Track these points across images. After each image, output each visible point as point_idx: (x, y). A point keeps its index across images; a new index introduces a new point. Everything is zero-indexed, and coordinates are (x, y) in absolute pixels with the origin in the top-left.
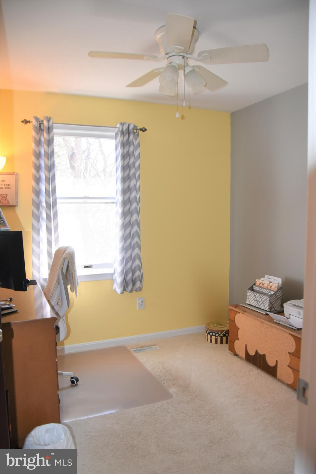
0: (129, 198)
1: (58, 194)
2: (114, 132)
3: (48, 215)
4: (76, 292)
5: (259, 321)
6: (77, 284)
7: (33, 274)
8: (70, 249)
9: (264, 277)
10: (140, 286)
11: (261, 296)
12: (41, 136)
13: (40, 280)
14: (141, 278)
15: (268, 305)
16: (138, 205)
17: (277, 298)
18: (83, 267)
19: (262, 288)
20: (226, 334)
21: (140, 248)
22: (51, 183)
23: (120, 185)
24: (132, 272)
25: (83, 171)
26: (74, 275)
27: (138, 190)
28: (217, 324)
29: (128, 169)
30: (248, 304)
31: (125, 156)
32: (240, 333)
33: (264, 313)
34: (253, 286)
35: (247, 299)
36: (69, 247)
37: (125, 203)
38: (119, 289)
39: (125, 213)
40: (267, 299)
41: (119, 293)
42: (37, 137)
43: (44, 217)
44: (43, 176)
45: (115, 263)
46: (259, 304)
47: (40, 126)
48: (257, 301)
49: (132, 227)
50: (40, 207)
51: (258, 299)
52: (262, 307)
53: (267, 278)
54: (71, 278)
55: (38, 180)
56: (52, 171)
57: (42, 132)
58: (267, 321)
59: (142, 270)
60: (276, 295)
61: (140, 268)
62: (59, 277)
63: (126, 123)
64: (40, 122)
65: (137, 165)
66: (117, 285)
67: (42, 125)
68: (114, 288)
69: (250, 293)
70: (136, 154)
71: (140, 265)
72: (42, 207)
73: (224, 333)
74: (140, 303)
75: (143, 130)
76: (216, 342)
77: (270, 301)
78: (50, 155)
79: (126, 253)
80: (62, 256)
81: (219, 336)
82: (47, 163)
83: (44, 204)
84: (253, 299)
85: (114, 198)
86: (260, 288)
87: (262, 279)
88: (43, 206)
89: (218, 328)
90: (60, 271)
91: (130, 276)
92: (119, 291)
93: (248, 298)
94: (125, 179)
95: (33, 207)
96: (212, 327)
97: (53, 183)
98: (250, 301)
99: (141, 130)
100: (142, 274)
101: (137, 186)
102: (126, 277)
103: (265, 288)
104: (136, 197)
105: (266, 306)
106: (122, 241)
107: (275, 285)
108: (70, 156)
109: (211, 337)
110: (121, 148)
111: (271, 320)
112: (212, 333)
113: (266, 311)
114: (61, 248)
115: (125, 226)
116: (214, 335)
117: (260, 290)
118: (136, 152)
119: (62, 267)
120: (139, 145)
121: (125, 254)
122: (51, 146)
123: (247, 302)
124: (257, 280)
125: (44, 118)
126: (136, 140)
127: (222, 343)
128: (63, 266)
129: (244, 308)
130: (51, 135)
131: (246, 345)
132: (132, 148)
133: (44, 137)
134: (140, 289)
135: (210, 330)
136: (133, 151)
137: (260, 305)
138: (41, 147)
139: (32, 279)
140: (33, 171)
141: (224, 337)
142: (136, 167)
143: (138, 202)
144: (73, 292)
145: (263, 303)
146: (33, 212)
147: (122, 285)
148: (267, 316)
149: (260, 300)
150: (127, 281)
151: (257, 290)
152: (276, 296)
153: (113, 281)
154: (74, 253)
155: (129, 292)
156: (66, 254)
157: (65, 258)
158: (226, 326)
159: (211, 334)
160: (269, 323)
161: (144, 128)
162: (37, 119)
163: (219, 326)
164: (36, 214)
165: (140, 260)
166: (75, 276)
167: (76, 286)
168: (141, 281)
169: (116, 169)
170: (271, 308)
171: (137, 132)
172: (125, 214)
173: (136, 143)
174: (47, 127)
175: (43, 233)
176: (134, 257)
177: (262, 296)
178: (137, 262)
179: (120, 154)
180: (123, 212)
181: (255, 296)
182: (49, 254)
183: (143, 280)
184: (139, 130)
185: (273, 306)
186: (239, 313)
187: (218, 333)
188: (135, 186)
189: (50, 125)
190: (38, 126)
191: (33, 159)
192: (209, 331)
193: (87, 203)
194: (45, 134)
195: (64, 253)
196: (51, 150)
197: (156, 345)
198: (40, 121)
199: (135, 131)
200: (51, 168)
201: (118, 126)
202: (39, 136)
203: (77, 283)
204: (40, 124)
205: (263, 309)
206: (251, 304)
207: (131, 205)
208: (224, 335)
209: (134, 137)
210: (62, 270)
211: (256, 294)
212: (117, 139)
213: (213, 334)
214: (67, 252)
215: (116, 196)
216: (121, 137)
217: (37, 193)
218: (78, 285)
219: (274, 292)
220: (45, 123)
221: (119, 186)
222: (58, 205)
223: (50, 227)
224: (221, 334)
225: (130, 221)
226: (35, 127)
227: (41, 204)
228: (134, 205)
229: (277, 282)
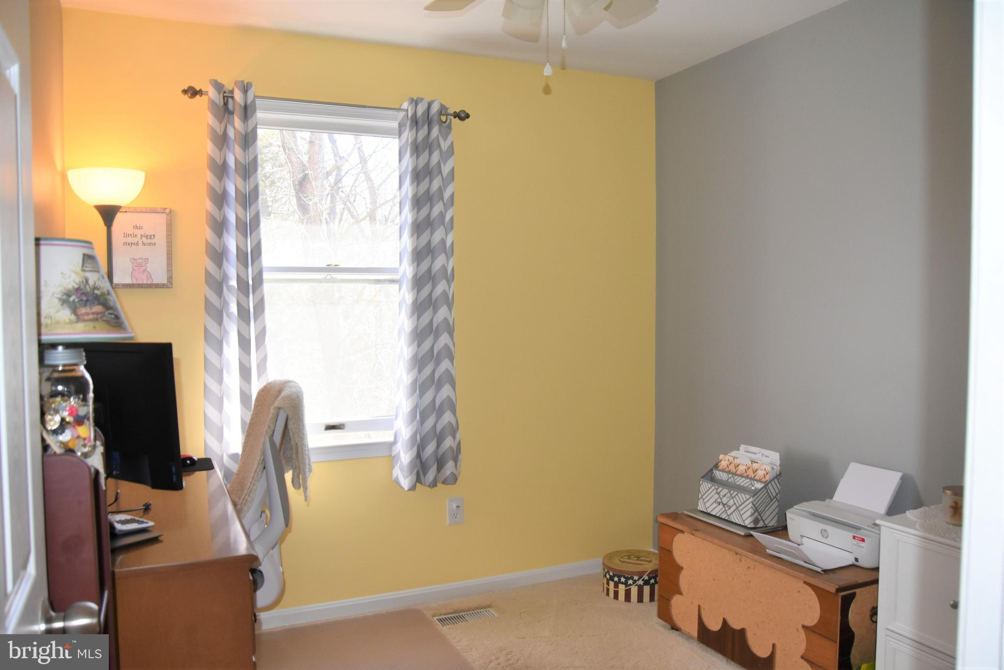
0: (430, 269)
1: (267, 259)
2: (397, 120)
3: (243, 307)
4: (305, 489)
5: (730, 550)
6: (307, 470)
7: (205, 443)
8: (291, 387)
9: (739, 450)
10: (455, 472)
11: (732, 492)
12: (228, 125)
13: (222, 456)
14: (456, 454)
15: (749, 513)
16: (450, 288)
17: (770, 497)
18: (324, 428)
19: (735, 474)
20: (650, 578)
21: (453, 384)
22: (250, 235)
23: (408, 240)
24: (435, 440)
25: (325, 215)
26: (300, 449)
27: (449, 253)
28: (629, 558)
29: (427, 203)
30: (703, 512)
31: (419, 175)
32: (684, 581)
33: (742, 534)
34: (712, 470)
35: (699, 499)
36: (289, 382)
37: (418, 282)
38: (405, 479)
39: (420, 304)
40: (747, 500)
41: (406, 489)
42: (219, 129)
43: (232, 313)
44: (232, 218)
45: (396, 418)
46: (729, 512)
47: (226, 104)
48: (724, 505)
49: (437, 337)
50: (225, 289)
51: (725, 500)
52: (735, 518)
53: (745, 451)
54: (294, 456)
55: (219, 227)
56: (253, 207)
57: (232, 116)
58: (750, 552)
59: (458, 435)
60: (767, 491)
61: (453, 430)
62: (264, 453)
63: (422, 99)
64: (225, 95)
65: (447, 195)
66: (401, 470)
67: (230, 100)
68: (395, 475)
69: (705, 486)
70: (446, 169)
71: (455, 425)
72: (230, 288)
73: (646, 578)
74: (454, 510)
75: (462, 116)
76: (628, 598)
77: (754, 505)
78: (248, 170)
79: (421, 396)
80: (273, 402)
81: (634, 583)
82: (241, 187)
83: (234, 283)
84: (713, 500)
85: (394, 271)
86: (730, 475)
87: (734, 453)
88: (232, 286)
89: (631, 565)
90: (268, 437)
91: (430, 449)
92: (405, 483)
93: (702, 496)
94: (419, 227)
95: (207, 288)
96: (617, 564)
97: (254, 234)
98: (707, 505)
99: (457, 115)
100: (459, 443)
101: (448, 244)
102: (423, 452)
103: (741, 476)
104: (444, 268)
105: (744, 517)
106: (413, 369)
107: (764, 467)
108: (297, 183)
109: (616, 586)
110: (411, 155)
111: (759, 550)
112: (619, 577)
113: (745, 527)
114: (270, 383)
115: (419, 335)
116: (622, 583)
117: (730, 480)
118: (447, 165)
119: (272, 429)
120: (451, 150)
121: (420, 398)
122: (251, 149)
123: (701, 507)
124: (721, 457)
125: (236, 83)
126: (445, 139)
127: (640, 599)
128: (275, 426)
129: (693, 520)
130: (251, 123)
131: (699, 607)
132: (436, 157)
133: (234, 127)
134: (454, 479)
135: (613, 570)
136: (439, 163)
137: (732, 513)
138: (227, 152)
139: (202, 456)
140: (209, 205)
141: (645, 587)
142: (445, 201)
143: (450, 279)
144: (299, 488)
145: (737, 508)
146: (206, 299)
147: (413, 471)
148: (750, 539)
149: (731, 502)
150: (424, 460)
151: (723, 479)
152: (768, 494)
153: (392, 459)
154: (301, 397)
155: (429, 486)
156: (283, 398)
157: (279, 408)
158: (651, 562)
159: (616, 579)
160: (756, 557)
161: (464, 111)
162: (218, 86)
163: (634, 560)
164: (213, 305)
165: (454, 412)
166: (302, 449)
167: (305, 474)
168: (456, 461)
169: (400, 204)
170: (756, 521)
171: (448, 121)
172: (419, 308)
173: (445, 145)
174: (243, 104)
175: (232, 350)
176: (441, 404)
177: (736, 493)
178: (448, 417)
179: (410, 169)
180: (415, 302)
181: (718, 493)
182: (245, 397)
183: (460, 457)
184: (452, 117)
185: (761, 517)
186: (682, 532)
187: (632, 578)
188: (443, 242)
189: (249, 101)
190: (222, 103)
191: (210, 177)
192: (611, 574)
193: (334, 281)
194: (237, 122)
195: (278, 396)
196: (251, 158)
197: (489, 606)
198: (225, 92)
199: (443, 118)
200: (249, 199)
201: (405, 105)
202: (223, 125)
203: (307, 467)
204: (226, 98)
205: (738, 523)
206: (709, 511)
207: (434, 287)
208: (646, 583)
209: (440, 131)
210: (272, 436)
211: (720, 489)
212: (402, 136)
213: (619, 580)
214: (283, 394)
215: (400, 265)
216: (411, 129)
217: (218, 256)
218: (310, 471)
219: (763, 485)
220: (238, 96)
221: (407, 242)
222: (266, 287)
223: (246, 336)
224: (639, 580)
225: (431, 322)
226: (212, 103)
227: (228, 283)
228: (441, 287)
229: (768, 460)
